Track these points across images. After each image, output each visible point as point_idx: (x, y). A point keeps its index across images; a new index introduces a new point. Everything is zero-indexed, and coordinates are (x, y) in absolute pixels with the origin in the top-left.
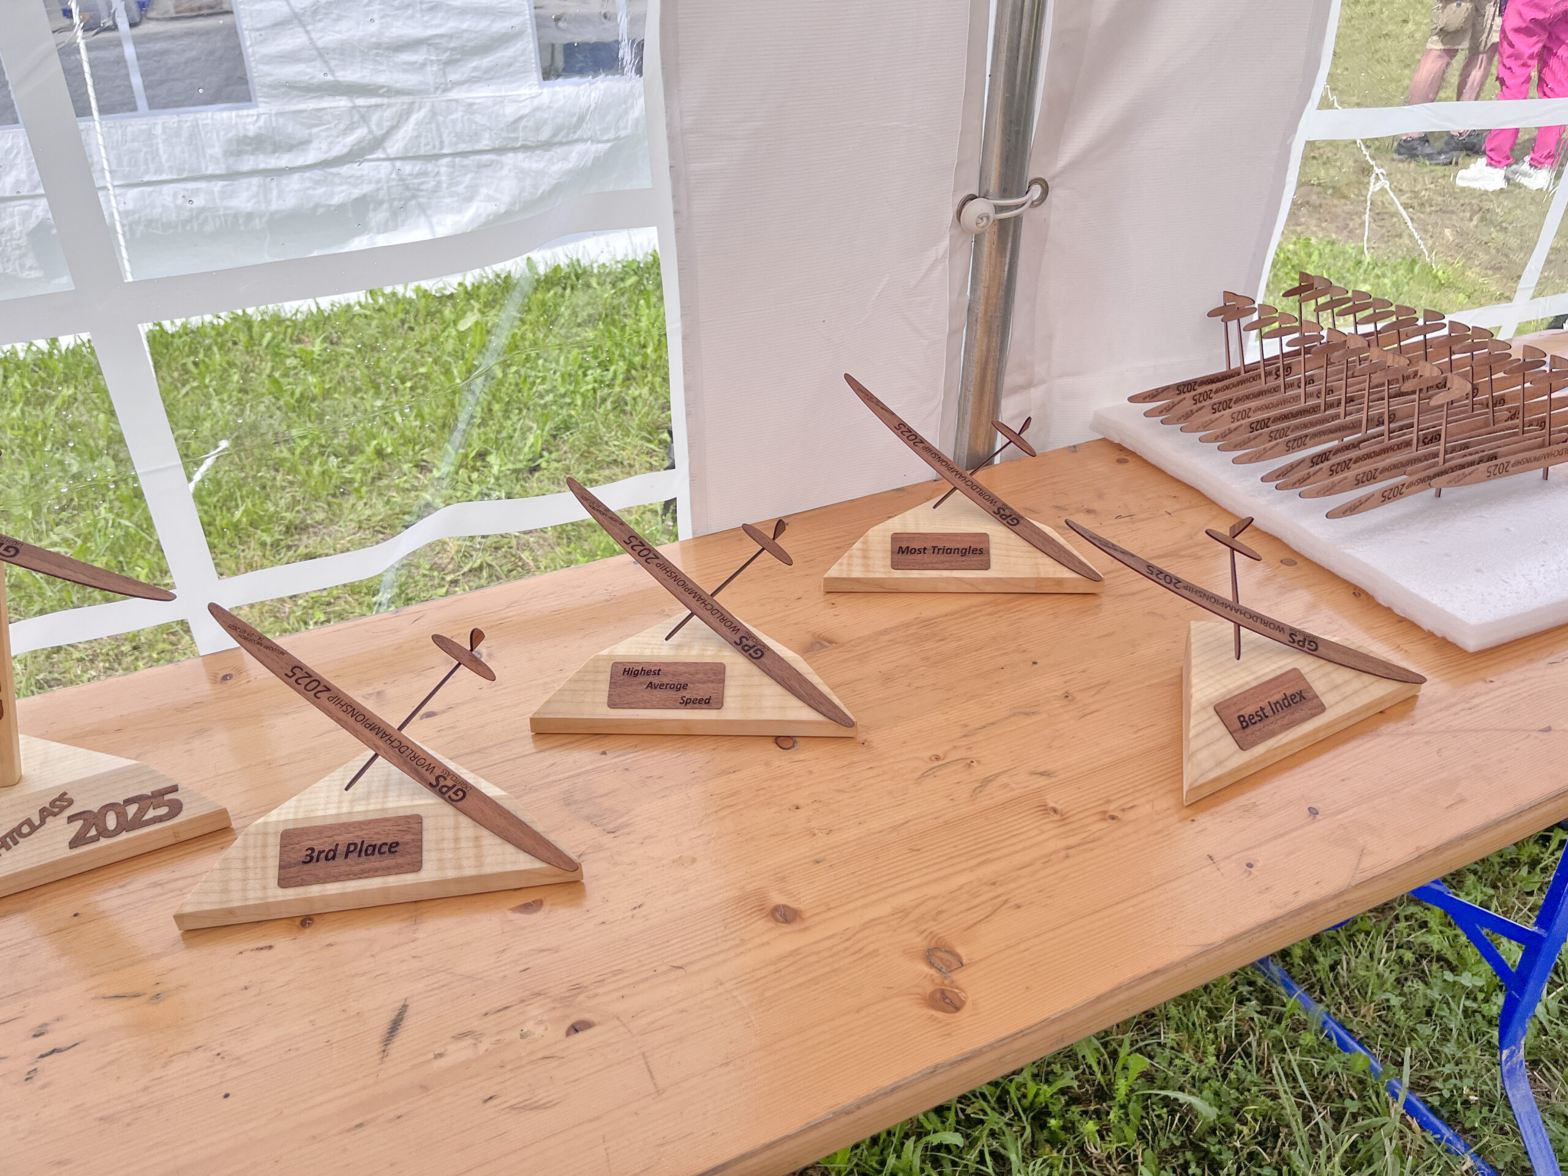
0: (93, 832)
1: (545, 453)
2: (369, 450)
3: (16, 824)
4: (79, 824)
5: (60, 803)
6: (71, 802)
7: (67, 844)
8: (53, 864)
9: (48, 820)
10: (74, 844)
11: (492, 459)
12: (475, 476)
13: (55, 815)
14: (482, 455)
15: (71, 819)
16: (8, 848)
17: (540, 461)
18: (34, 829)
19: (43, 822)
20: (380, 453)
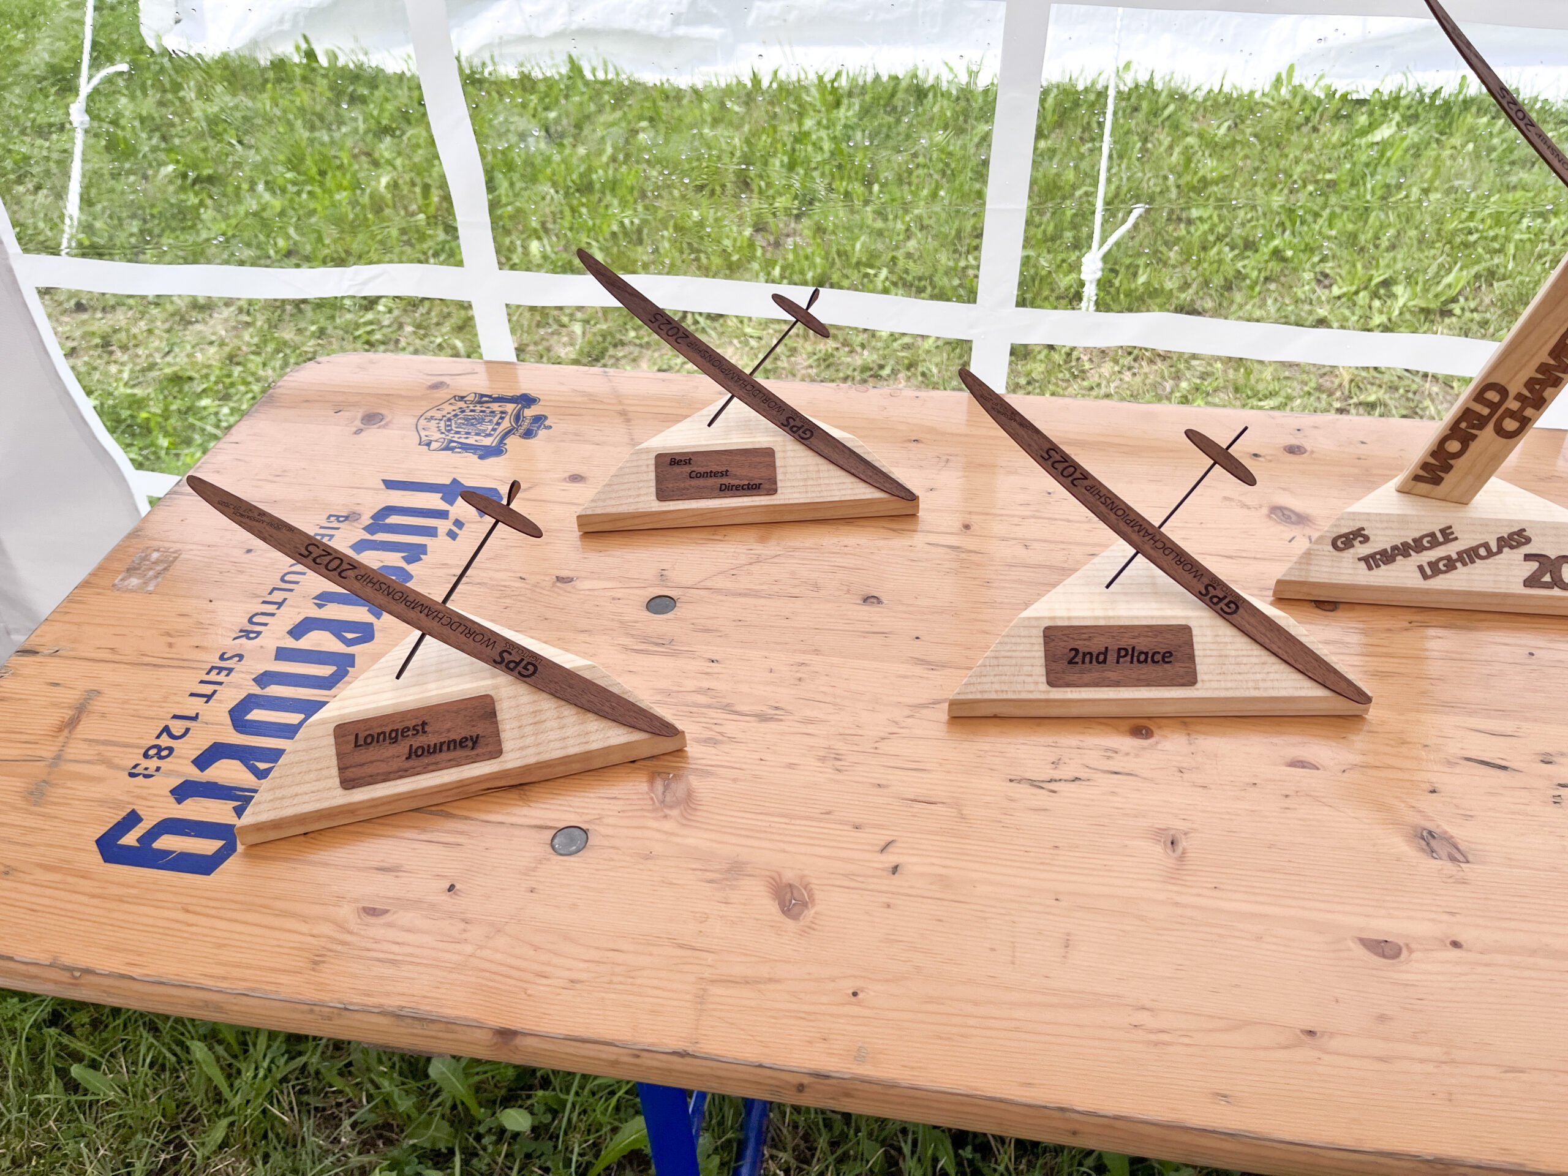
0: (1547, 578)
1: (1462, 299)
2: (1266, 250)
3: (1474, 544)
4: (1535, 565)
5: (1516, 539)
6: (1528, 540)
7: (1521, 580)
8: (1506, 596)
9: (1506, 550)
10: (1530, 582)
11: (1399, 289)
12: (1377, 303)
13: (1512, 547)
14: (1386, 283)
15: (1528, 557)
16: (1465, 564)
17: (1453, 306)
18: (1490, 554)
19: (1500, 551)
20: (1277, 254)
